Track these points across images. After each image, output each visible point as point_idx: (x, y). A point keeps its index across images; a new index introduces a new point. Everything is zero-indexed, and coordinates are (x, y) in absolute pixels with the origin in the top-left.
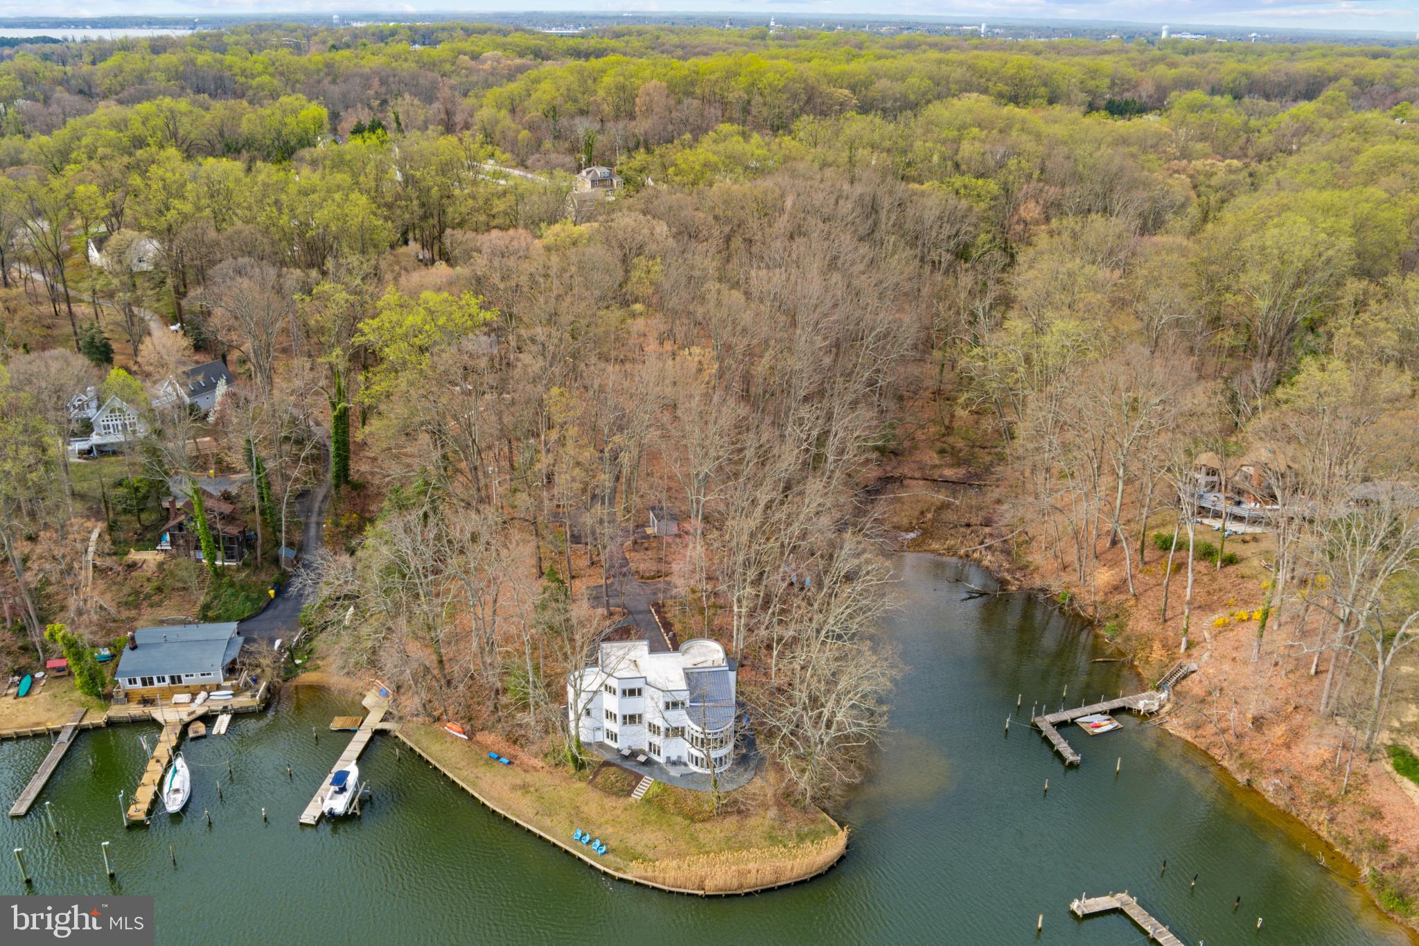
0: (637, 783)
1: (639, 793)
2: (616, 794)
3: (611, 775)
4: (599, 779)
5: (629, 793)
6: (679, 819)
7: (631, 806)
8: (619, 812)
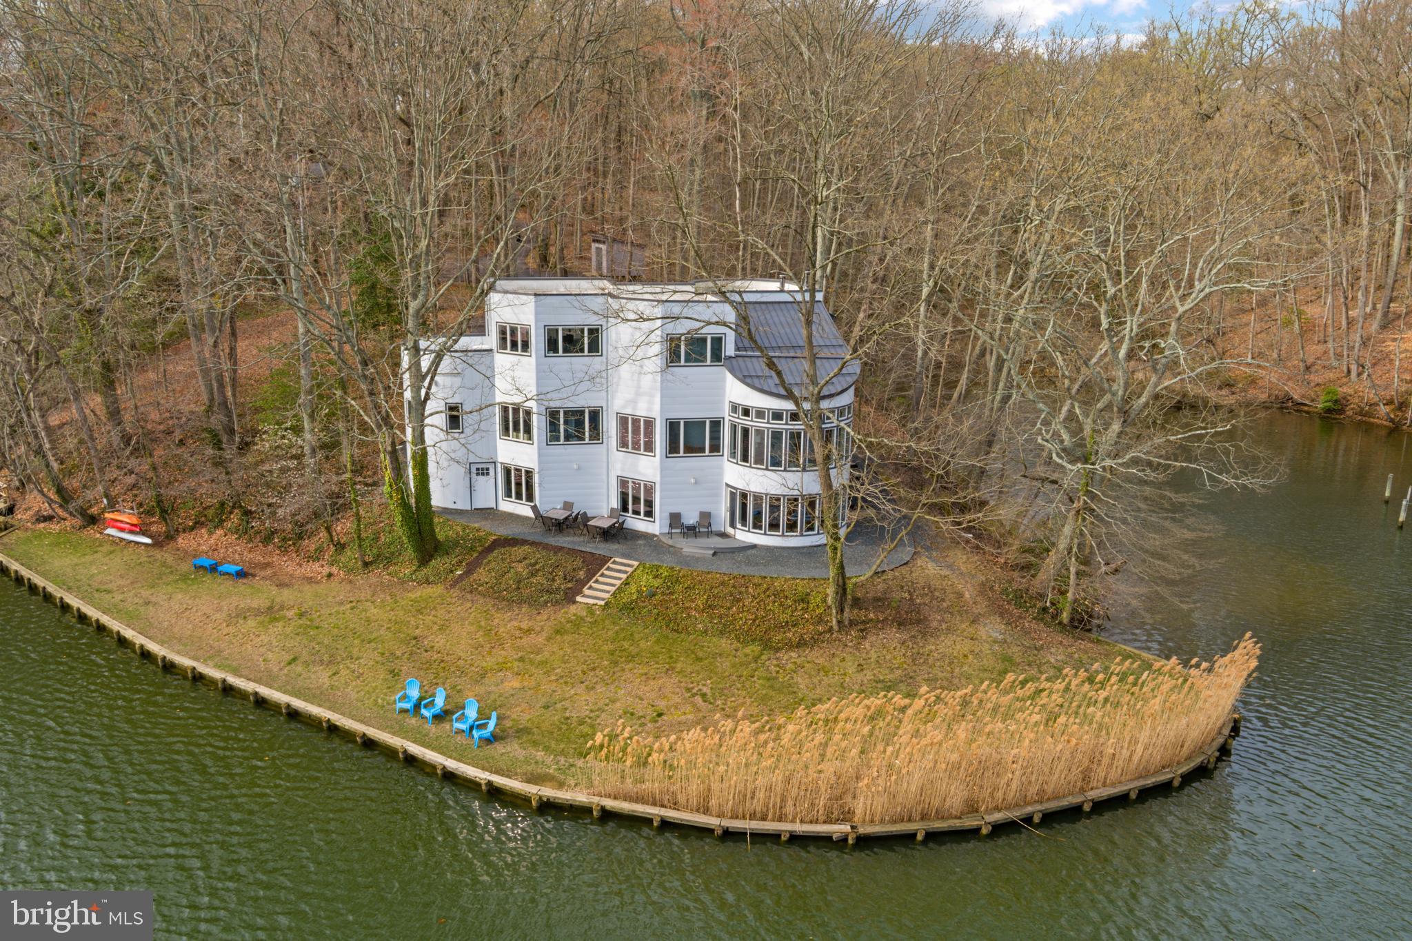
0: (591, 574)
1: (598, 592)
2: (531, 601)
3: (517, 564)
4: (482, 574)
5: (570, 597)
6: (725, 644)
7: (577, 623)
8: (541, 639)
